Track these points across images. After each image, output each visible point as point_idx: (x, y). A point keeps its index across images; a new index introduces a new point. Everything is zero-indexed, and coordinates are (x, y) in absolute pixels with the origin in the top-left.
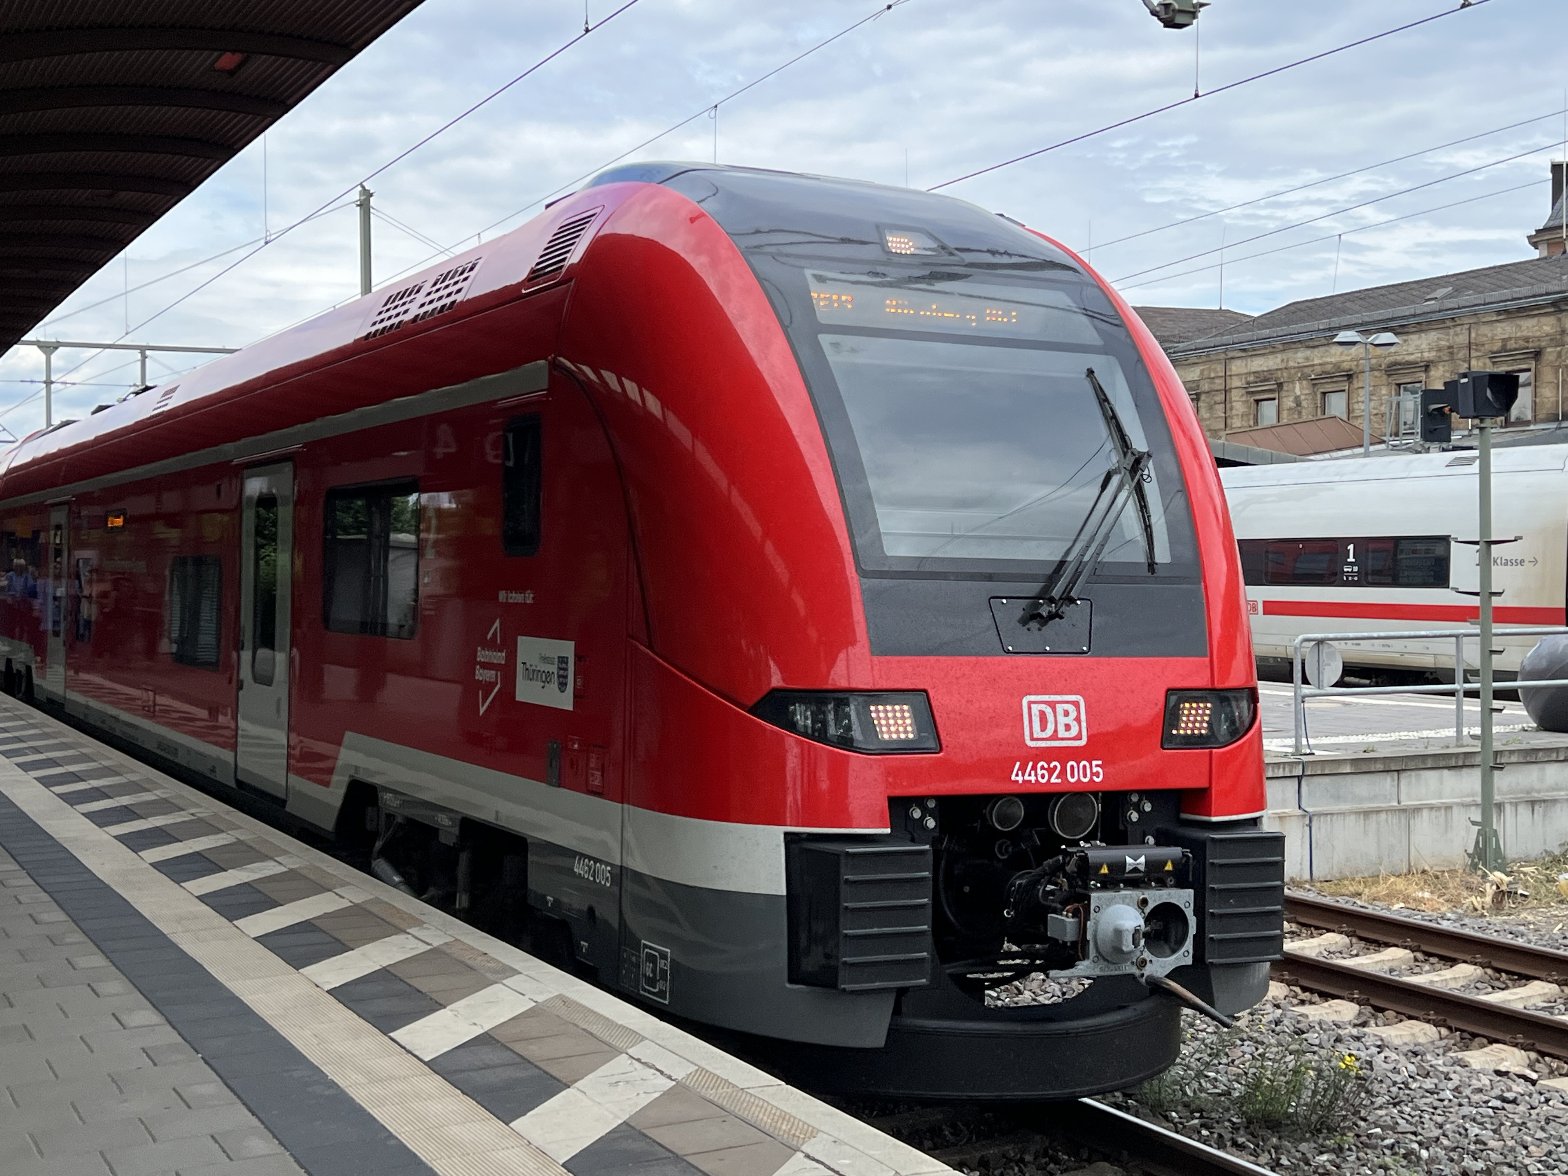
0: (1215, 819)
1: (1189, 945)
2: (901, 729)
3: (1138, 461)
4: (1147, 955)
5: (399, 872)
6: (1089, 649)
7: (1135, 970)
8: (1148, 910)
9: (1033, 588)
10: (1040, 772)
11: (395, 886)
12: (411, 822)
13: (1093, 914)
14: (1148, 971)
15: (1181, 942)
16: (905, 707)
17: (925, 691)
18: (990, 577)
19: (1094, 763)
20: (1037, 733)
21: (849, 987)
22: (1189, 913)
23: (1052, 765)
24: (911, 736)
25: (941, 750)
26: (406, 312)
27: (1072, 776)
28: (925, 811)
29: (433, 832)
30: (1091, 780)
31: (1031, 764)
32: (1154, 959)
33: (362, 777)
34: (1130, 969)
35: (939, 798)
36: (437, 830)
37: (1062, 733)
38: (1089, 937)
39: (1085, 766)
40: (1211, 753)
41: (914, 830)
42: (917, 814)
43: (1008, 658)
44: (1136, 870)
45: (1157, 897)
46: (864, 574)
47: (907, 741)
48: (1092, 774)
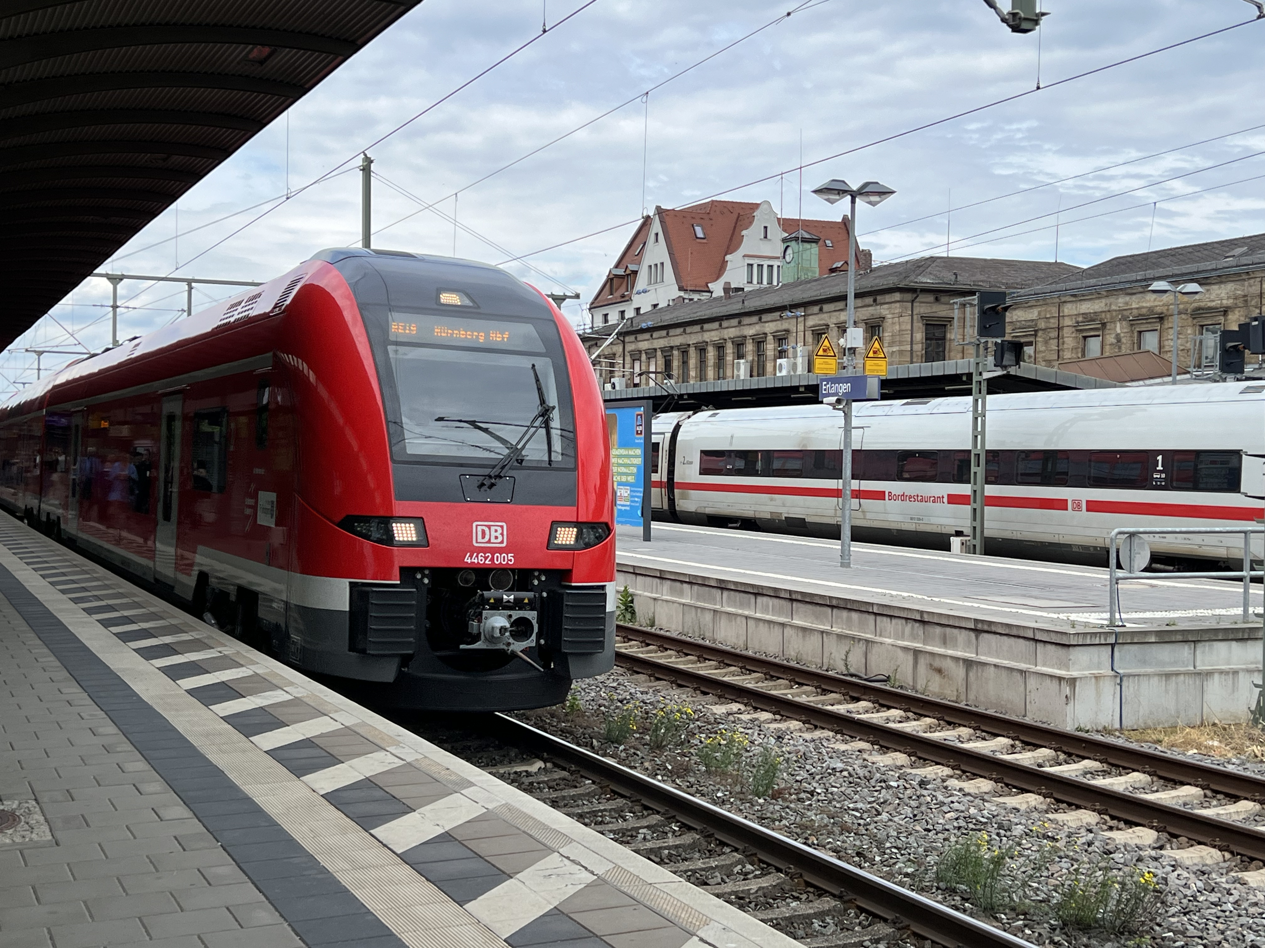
0: (573, 584)
1: (534, 637)
2: (409, 535)
3: (548, 410)
4: (511, 641)
5: (215, 618)
6: (511, 501)
7: (505, 647)
8: (512, 620)
9: (486, 471)
10: (480, 558)
11: (212, 625)
12: (221, 591)
13: (483, 620)
14: (511, 648)
15: (530, 636)
16: (412, 525)
17: (422, 518)
18: (461, 465)
19: (510, 555)
20: (480, 540)
21: (372, 652)
22: (534, 622)
23: (487, 555)
24: (414, 539)
25: (428, 546)
26: (233, 316)
27: (497, 560)
28: (424, 576)
29: (228, 594)
30: (507, 563)
31: (475, 554)
32: (516, 642)
33: (205, 569)
34: (502, 646)
35: (431, 569)
36: (229, 593)
37: (493, 540)
38: (482, 631)
39: (504, 557)
40: (574, 554)
41: (417, 584)
42: (419, 576)
43: (467, 504)
44: (508, 601)
45: (516, 614)
46: (394, 461)
47: (413, 541)
48: (508, 560)
